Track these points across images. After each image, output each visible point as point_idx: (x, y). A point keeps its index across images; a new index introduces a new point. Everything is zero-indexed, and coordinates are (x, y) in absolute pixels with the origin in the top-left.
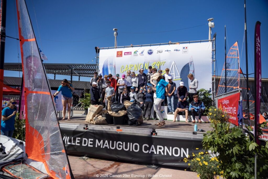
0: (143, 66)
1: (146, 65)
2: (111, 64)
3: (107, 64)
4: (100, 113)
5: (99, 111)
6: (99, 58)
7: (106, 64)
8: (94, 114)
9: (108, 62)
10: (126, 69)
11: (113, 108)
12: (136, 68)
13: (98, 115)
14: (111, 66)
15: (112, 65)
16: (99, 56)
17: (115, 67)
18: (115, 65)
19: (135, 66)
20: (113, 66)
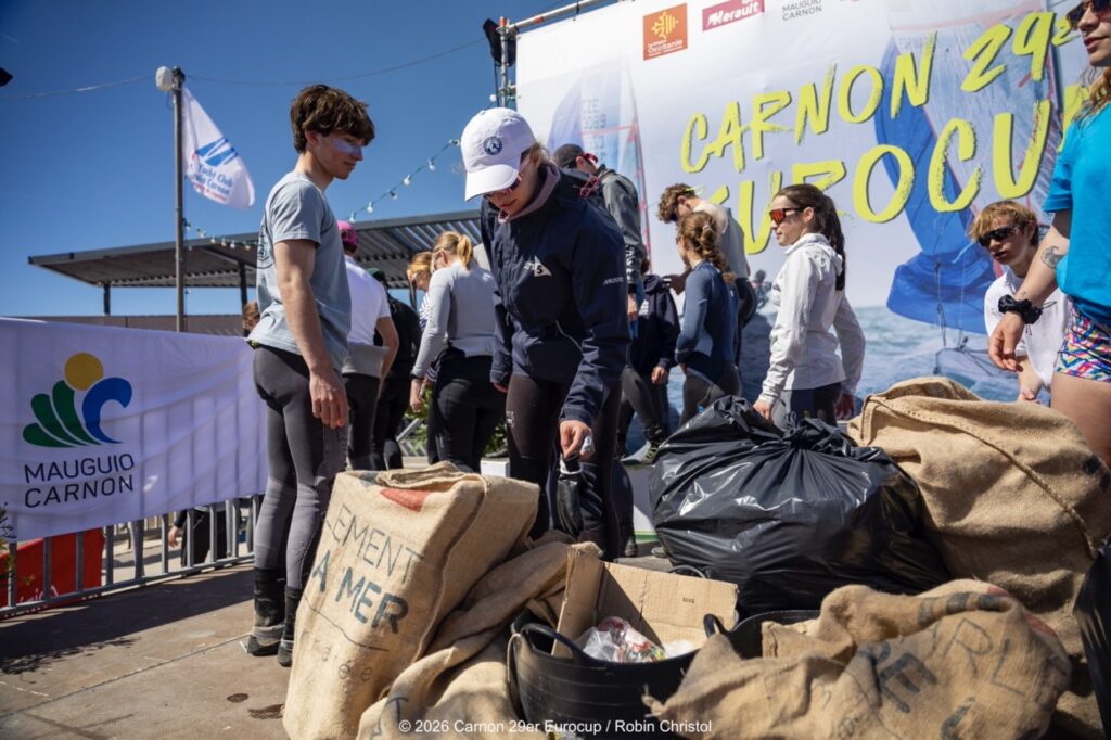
0: (878, 84)
1: (903, 71)
2: (605, 123)
3: (577, 125)
4: (489, 612)
5: (454, 582)
6: (518, 93)
7: (571, 127)
8: (369, 647)
9: (585, 107)
10: (723, 139)
11: (686, 508)
12: (812, 112)
13: (445, 655)
14: (607, 135)
15: (616, 126)
16: (514, 83)
17: (635, 138)
18: (635, 120)
19: (805, 99)
20: (624, 135)
